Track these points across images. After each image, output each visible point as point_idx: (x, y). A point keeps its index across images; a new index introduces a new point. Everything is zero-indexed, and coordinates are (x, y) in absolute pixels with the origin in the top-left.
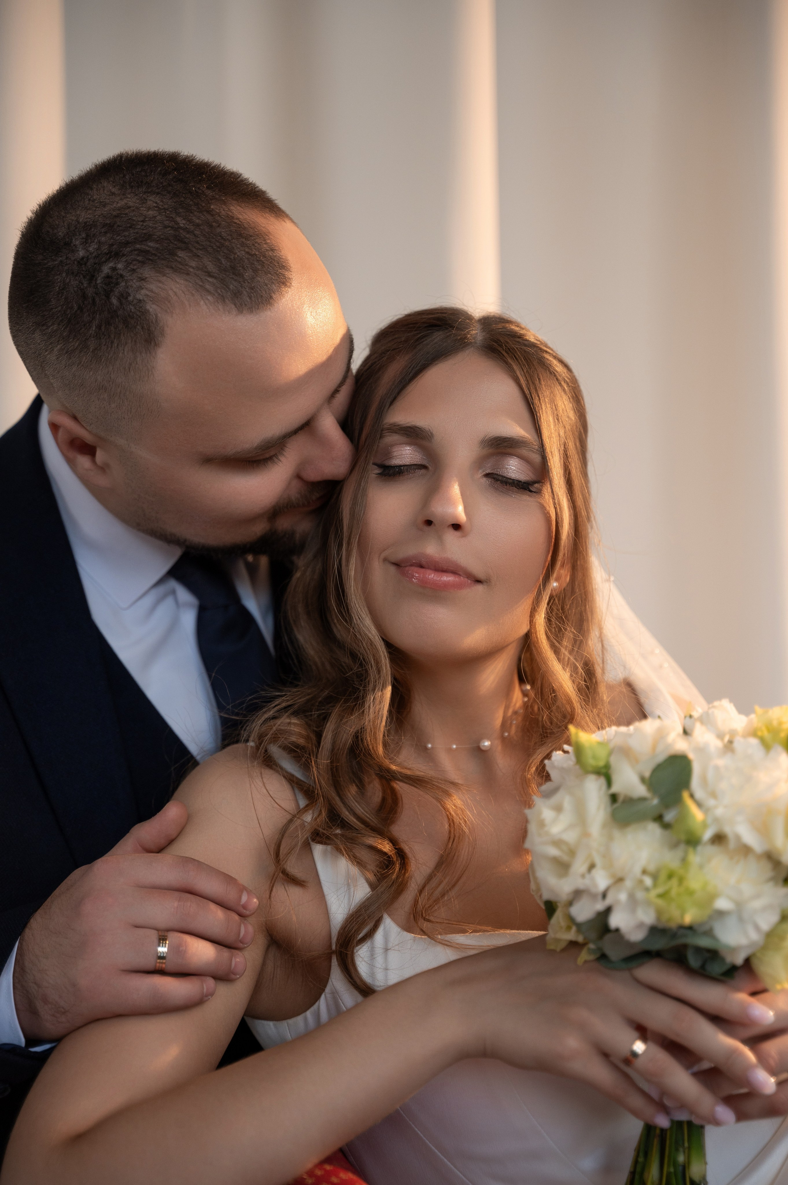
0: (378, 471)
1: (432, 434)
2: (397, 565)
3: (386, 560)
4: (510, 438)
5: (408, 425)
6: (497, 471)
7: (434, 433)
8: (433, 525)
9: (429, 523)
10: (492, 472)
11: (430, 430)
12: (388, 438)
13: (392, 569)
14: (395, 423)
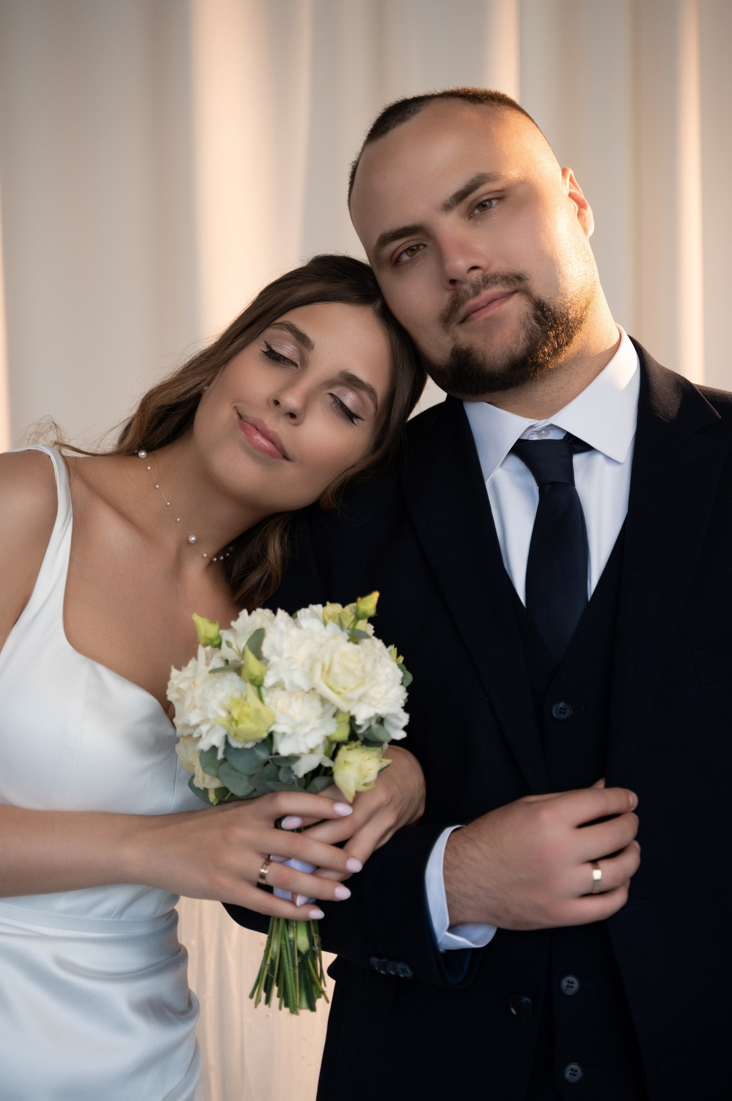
0: (265, 350)
1: (313, 347)
2: (240, 416)
3: (236, 408)
4: (360, 381)
5: (302, 332)
6: (340, 396)
7: (315, 347)
8: (279, 405)
9: (277, 403)
10: (336, 395)
11: (313, 344)
12: (284, 332)
13: (236, 417)
14: (294, 325)
